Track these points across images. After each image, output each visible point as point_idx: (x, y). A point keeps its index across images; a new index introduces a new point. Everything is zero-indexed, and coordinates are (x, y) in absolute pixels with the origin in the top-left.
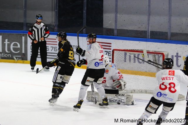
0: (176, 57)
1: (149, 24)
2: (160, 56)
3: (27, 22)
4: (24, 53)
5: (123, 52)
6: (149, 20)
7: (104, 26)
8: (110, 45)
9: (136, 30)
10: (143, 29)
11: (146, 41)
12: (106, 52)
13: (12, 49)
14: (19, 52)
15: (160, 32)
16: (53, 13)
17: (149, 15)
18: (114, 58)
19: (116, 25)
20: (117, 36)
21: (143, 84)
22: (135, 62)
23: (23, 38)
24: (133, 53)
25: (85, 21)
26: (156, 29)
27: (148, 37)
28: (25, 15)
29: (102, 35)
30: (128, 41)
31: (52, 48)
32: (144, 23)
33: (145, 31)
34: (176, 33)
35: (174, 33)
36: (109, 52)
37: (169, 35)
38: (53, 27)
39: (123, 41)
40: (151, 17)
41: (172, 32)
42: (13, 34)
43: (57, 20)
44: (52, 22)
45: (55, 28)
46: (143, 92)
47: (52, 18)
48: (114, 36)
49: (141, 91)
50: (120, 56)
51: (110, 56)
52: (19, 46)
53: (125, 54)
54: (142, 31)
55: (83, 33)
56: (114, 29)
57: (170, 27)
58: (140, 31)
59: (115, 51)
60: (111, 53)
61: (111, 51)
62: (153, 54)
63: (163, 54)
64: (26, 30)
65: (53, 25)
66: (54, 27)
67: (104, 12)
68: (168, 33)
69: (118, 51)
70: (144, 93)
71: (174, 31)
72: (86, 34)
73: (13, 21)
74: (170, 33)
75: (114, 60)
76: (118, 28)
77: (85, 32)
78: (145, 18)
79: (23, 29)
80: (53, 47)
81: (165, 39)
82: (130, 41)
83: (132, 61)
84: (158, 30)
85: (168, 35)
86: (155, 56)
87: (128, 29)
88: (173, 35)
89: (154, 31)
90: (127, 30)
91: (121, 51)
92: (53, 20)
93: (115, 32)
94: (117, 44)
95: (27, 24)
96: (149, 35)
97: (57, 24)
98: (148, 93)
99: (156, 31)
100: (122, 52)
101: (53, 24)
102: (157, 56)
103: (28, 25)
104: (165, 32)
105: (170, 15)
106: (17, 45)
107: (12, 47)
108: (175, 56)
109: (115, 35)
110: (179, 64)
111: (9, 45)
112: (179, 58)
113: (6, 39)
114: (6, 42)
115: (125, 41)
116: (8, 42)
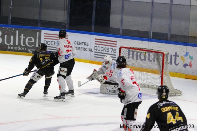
0: (174, 57)
1: (151, 25)
2: (161, 55)
3: (41, 19)
4: (37, 47)
6: (151, 22)
7: (111, 26)
8: (116, 43)
9: (140, 31)
10: (145, 29)
11: (148, 41)
12: (112, 50)
13: (27, 43)
14: (33, 46)
15: (160, 33)
16: (65, 12)
17: (152, 17)
19: (121, 25)
20: (122, 35)
23: (38, 33)
24: (136, 50)
25: (93, 20)
26: (157, 30)
27: (150, 38)
28: (40, 13)
29: (109, 33)
30: (132, 40)
32: (147, 25)
33: (147, 32)
34: (176, 35)
35: (174, 34)
36: (114, 49)
37: (169, 36)
38: (65, 25)
39: (127, 40)
40: (153, 19)
41: (172, 33)
42: (28, 30)
43: (69, 19)
45: (67, 26)
47: (64, 16)
52: (33, 41)
53: (129, 52)
54: (145, 32)
55: (91, 32)
56: (119, 30)
57: (170, 29)
58: (143, 31)
59: (122, 48)
63: (163, 53)
64: (41, 27)
65: (65, 23)
66: (66, 24)
67: (111, 13)
72: (94, 32)
73: (29, 18)
74: (170, 35)
76: (123, 28)
77: (93, 31)
78: (148, 20)
79: (37, 26)
81: (165, 40)
82: (133, 40)
83: (135, 58)
84: (159, 32)
87: (132, 29)
88: (173, 36)
89: (156, 33)
91: (125, 49)
92: (65, 19)
93: (120, 31)
94: (121, 42)
95: (41, 21)
96: (151, 36)
97: (69, 22)
98: (151, 88)
99: (157, 32)
101: (65, 22)
103: (42, 22)
104: (166, 34)
105: (171, 18)
106: (31, 40)
107: (27, 41)
108: (174, 55)
109: (120, 34)
110: (177, 63)
111: (24, 40)
112: (177, 57)
113: (22, 34)
114: (22, 37)
115: (129, 40)
116: (24, 36)
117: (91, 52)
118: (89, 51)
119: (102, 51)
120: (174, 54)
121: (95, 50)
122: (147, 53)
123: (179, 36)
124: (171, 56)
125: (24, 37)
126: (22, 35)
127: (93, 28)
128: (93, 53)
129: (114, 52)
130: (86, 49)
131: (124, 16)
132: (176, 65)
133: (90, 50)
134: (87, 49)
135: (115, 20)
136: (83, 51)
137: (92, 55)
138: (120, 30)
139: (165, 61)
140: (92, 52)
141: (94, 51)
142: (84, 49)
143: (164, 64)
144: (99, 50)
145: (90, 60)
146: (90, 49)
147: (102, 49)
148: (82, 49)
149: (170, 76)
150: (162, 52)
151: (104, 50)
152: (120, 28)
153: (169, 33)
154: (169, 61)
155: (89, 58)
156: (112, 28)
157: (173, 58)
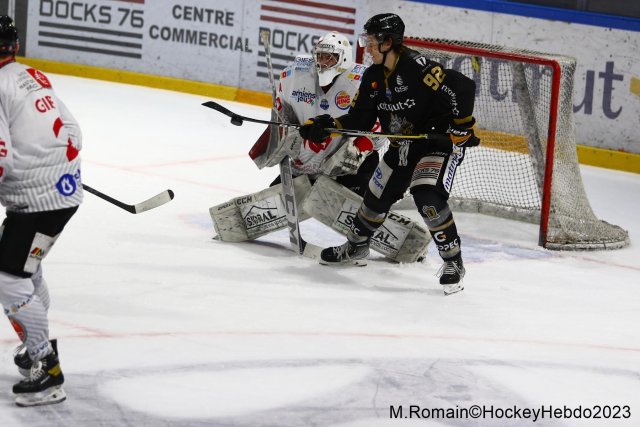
0: (602, 80)
2: (543, 72)
8: (352, 16)
11: (493, 10)
21: (468, 174)
24: (439, 51)
30: (421, 7)
31: (123, 14)
46: (467, 207)
49: (461, 203)
62: (518, 63)
63: (554, 65)
70: (472, 211)
80: (127, 11)
86: (522, 70)
98: (488, 212)
102: (529, 72)
108: (601, 75)
110: (614, 108)
112: (615, 83)
115: (409, 4)
117: (245, 54)
118: (237, 47)
119: (293, 49)
120: (604, 70)
121: (261, 43)
122: (486, 65)
124: (590, 76)
128: (254, 57)
130: (224, 42)
132: (612, 115)
133: (241, 45)
134: (228, 42)
136: (210, 50)
137: (249, 67)
139: (561, 99)
140: (250, 51)
141: (256, 48)
142: (215, 41)
143: (559, 109)
144: (280, 47)
145: (239, 88)
146: (239, 40)
147: (293, 41)
148: (207, 41)
149: (582, 161)
150: (551, 58)
151: (302, 47)
154: (578, 98)
155: (237, 80)
157: (599, 84)
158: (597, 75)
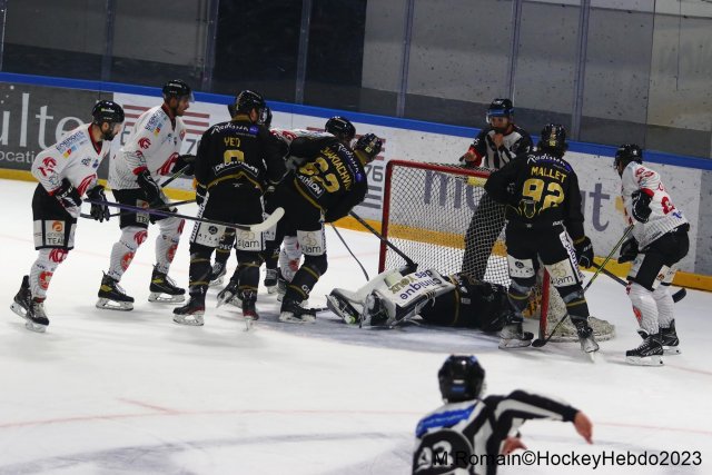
0: (592, 199)
1: (511, 83)
3: (115, 54)
5: (423, 171)
6: (512, 72)
7: (364, 84)
9: (469, 103)
15: (545, 112)
16: (201, 29)
17: (515, 54)
18: (392, 190)
19: (404, 82)
20: (405, 117)
22: (457, 205)
25: (303, 63)
26: (534, 102)
28: (110, 32)
29: (357, 111)
30: (440, 136)
31: (191, 143)
32: (495, 81)
34: (598, 119)
35: (593, 118)
36: (376, 167)
37: (575, 124)
38: (199, 76)
39: (424, 133)
40: (520, 62)
41: (585, 114)
42: (65, 91)
43: (213, 53)
44: (196, 59)
45: (205, 79)
47: (197, 43)
48: (395, 116)
50: (411, 183)
51: (380, 180)
53: (429, 181)
55: (293, 102)
56: (392, 97)
57: (580, 100)
58: (481, 105)
59: (396, 167)
60: (383, 172)
61: (384, 164)
64: (111, 81)
65: (198, 68)
66: (202, 74)
67: (366, 35)
68: (574, 118)
69: (406, 168)
71: (592, 111)
72: (304, 104)
74: (579, 119)
75: (392, 196)
76: (408, 92)
77: (302, 99)
78: (500, 64)
79: (99, 78)
80: (194, 141)
82: (446, 136)
83: (450, 201)
84: (537, 108)
85: (570, 123)
87: (441, 96)
88: (587, 123)
89: (528, 110)
90: (439, 99)
91: (414, 169)
92: (200, 53)
93: (399, 102)
94: (402, 142)
95: (115, 59)
97: (212, 66)
99: (532, 107)
100: (418, 172)
101: (199, 66)
103: (117, 63)
104: (564, 115)
105: (583, 59)
107: (59, 132)
108: (591, 195)
109: (398, 113)
110: (602, 222)
111: (51, 127)
112: (603, 201)
113: (43, 105)
114: (43, 115)
115: (431, 135)
116: (48, 114)
120: (593, 191)
123: (612, 122)
125: (52, 118)
126: (44, 109)
127: (299, 90)
129: (375, 180)
131: (414, 50)
132: (600, 228)
135: (380, 63)
138: (399, 98)
152: (399, 91)
153: (574, 114)
156: (367, 89)
158: (587, 194)
